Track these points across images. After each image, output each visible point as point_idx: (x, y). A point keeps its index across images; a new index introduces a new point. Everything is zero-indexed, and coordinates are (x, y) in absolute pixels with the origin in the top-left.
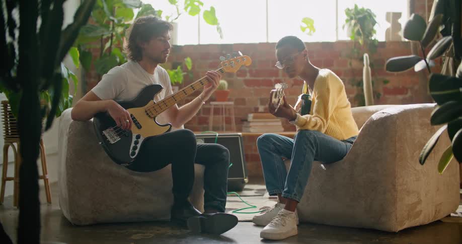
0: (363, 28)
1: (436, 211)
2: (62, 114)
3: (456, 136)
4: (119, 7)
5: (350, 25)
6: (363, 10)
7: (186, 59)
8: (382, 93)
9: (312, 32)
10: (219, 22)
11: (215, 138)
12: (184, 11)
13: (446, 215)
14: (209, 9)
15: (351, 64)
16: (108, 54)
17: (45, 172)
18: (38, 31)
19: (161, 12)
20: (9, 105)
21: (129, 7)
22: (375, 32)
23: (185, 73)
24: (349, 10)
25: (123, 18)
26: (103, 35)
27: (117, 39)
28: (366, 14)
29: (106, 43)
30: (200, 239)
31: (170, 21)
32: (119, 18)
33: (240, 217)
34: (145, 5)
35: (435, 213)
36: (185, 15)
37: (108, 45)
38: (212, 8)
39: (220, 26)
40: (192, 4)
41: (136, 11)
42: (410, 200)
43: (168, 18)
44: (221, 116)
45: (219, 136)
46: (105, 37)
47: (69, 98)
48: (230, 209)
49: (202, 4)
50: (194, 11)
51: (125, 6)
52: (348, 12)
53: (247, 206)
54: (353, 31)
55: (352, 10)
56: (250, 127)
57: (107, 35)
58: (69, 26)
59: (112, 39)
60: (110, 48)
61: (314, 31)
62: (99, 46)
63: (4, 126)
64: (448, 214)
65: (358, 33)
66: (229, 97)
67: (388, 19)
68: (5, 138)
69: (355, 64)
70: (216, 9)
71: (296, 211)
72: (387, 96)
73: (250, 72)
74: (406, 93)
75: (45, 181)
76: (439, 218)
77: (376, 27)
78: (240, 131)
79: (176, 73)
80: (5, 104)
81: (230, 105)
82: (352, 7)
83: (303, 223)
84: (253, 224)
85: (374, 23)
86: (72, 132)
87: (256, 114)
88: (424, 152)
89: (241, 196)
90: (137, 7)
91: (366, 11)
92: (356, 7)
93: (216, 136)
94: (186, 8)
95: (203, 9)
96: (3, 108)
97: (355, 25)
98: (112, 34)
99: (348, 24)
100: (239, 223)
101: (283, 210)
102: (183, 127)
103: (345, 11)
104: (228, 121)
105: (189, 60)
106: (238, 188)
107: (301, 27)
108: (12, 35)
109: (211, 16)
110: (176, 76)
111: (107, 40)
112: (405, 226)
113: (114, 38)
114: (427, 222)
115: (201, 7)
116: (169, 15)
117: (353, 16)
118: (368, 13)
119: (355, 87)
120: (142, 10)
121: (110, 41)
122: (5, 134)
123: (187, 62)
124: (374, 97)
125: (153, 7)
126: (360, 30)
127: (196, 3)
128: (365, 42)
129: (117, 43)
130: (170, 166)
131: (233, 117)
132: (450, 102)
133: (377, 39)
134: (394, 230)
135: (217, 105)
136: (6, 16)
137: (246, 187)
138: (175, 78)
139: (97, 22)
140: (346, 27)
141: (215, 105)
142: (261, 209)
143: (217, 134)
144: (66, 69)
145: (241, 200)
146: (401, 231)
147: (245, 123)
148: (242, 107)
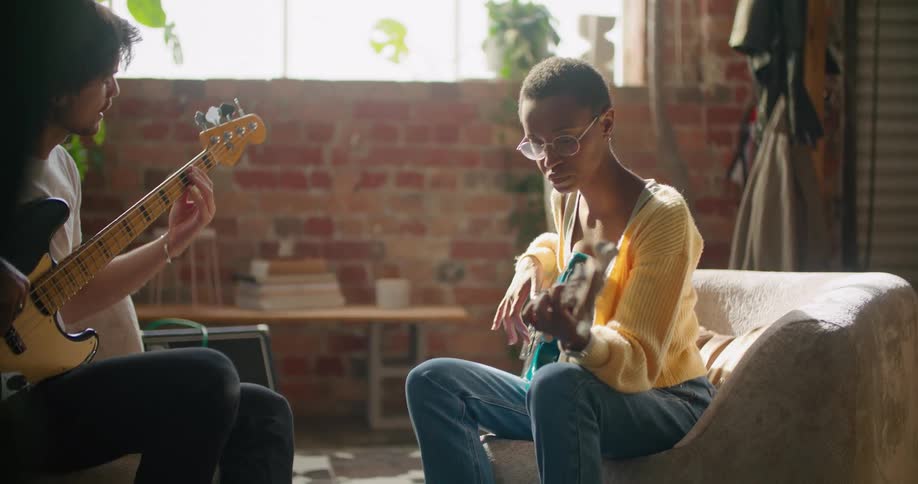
0: (535, 50)
5: (503, 42)
6: (530, 6)
9: (400, 54)
11: (200, 342)
24: (495, 4)
28: (538, 15)
45: (210, 334)
52: (494, 10)
54: (507, 56)
55: (505, 6)
56: (262, 296)
67: (584, 31)
91: (539, 11)
93: (200, 335)
99: (497, 38)
107: (372, 40)
109: (149, 5)
117: (508, 20)
118: (544, 14)
126: (530, 55)
140: (491, 47)
143: (205, 332)
147: (245, 283)
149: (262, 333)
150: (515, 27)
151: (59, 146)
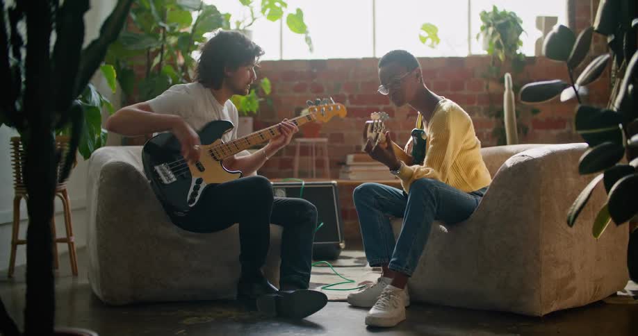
0: (504, 38)
1: (596, 288)
2: (92, 154)
3: (613, 189)
4: (172, 10)
5: (487, 34)
6: (504, 13)
7: (262, 81)
8: (530, 127)
9: (435, 43)
10: (307, 29)
11: (300, 188)
12: (261, 14)
13: (609, 294)
14: (294, 12)
15: (487, 87)
16: (157, 73)
17: (69, 233)
18: (51, 50)
19: (230, 16)
20: (20, 143)
21: (186, 9)
22: (521, 43)
23: (262, 99)
24: (485, 13)
25: (177, 24)
26: (150, 48)
27: (169, 52)
28: (509, 18)
29: (153, 58)
30: (273, 324)
31: (241, 27)
32: (172, 25)
33: (330, 294)
34: (207, 7)
35: (595, 291)
36: (262, 20)
37: (157, 60)
38: (299, 12)
39: (309, 35)
40: (271, 5)
41: (195, 15)
42: (558, 273)
43: (238, 23)
44: (310, 158)
45: (305, 184)
46: (153, 50)
47: (102, 134)
48: (318, 285)
49: (285, 5)
50: (275, 15)
51: (180, 7)
52: (484, 16)
53: (342, 280)
54: (490, 42)
55: (490, 13)
56: (351, 172)
57: (155, 47)
58: (94, 43)
59: (162, 53)
60: (159, 65)
61: (438, 41)
62: (143, 62)
63: (15, 171)
64: (614, 292)
65: (498, 45)
66: (320, 132)
67: (539, 26)
68: (16, 188)
69: (493, 87)
70: (304, 12)
71: (406, 288)
72: (537, 131)
73: (351, 97)
74: (564, 127)
75: (69, 246)
76: (599, 299)
77: (522, 37)
78: (336, 177)
79: (249, 99)
80: (15, 142)
81: (324, 143)
82: (490, 10)
83: (415, 304)
84: (347, 304)
85: (520, 31)
86: (104, 181)
87: (357, 155)
88: (573, 210)
89: (333, 266)
90: (195, 10)
91: (510, 16)
92: (495, 8)
93: (301, 184)
94: (263, 11)
95: (287, 11)
96: (12, 146)
97: (494, 33)
98: (162, 46)
99: (485, 31)
100: (328, 303)
101: (388, 286)
102: (255, 174)
103: (480, 14)
104: (320, 164)
105: (266, 81)
106: (330, 256)
107: (420, 36)
108: (17, 55)
109: (297, 22)
110: (249, 103)
111: (155, 54)
112: (552, 309)
113: (166, 51)
114: (583, 303)
115: (283, 9)
116: (240, 20)
117: (491, 22)
118: (512, 17)
119: (493, 119)
120: (203, 12)
121: (159, 56)
122: (15, 182)
123: (264, 84)
124: (519, 132)
125: (218, 9)
126: (501, 41)
127: (278, 4)
128: (506, 57)
129: (168, 57)
130: (236, 226)
131: (327, 159)
132: (606, 143)
133: (523, 53)
134: (537, 314)
135: (305, 143)
136: (9, 30)
137: (343, 253)
138: (248, 106)
139: (142, 30)
140: (482, 37)
141: (301, 143)
142: (359, 284)
143: (303, 183)
144: (98, 96)
145: (333, 272)
146: (546, 316)
147: (343, 166)
148: (338, 145)
149: (334, 184)
150: (494, 25)
151: (229, 100)
